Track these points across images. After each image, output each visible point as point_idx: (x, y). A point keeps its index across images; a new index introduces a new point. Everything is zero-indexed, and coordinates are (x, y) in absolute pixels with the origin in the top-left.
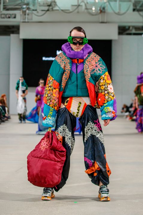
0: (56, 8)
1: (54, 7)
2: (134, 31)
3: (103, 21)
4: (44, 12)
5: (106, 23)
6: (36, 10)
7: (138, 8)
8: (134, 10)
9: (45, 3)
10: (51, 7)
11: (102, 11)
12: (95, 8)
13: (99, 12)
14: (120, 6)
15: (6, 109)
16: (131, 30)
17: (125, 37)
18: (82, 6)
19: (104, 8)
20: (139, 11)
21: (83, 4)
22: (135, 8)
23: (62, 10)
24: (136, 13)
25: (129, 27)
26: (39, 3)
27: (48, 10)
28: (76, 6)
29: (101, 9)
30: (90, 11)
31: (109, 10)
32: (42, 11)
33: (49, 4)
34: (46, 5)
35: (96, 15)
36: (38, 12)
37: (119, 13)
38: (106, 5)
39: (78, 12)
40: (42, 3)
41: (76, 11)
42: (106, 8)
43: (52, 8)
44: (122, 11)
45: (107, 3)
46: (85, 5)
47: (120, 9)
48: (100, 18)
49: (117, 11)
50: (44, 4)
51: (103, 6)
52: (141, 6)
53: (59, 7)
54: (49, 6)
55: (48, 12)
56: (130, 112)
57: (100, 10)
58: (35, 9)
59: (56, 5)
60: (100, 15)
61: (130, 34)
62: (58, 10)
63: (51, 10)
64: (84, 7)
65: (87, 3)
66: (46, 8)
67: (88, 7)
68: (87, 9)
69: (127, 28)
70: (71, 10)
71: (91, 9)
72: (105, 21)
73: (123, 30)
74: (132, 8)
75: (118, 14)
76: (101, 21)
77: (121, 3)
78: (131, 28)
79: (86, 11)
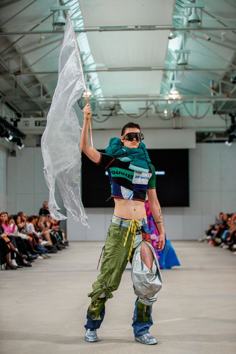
0: (121, 112)
1: (119, 111)
2: (215, 138)
3: (177, 126)
4: (106, 117)
5: (181, 128)
6: (96, 115)
7: (219, 109)
8: (214, 112)
9: (107, 106)
10: (114, 111)
11: (176, 114)
12: (167, 111)
13: (172, 115)
14: (197, 108)
15: (63, 234)
16: (212, 137)
17: (204, 146)
18: (151, 109)
19: (178, 111)
20: (220, 113)
21: (152, 107)
22: (216, 110)
23: (128, 115)
24: (217, 116)
25: (209, 133)
26: (100, 107)
27: (111, 115)
28: (144, 109)
29: (175, 112)
30: (162, 115)
31: (184, 113)
32: (104, 115)
33: (112, 107)
34: (109, 109)
35: (168, 119)
36: (98, 117)
37: (196, 116)
38: (180, 107)
39: (147, 116)
40: (103, 107)
41: (145, 115)
42: (181, 111)
43: (116, 113)
44: (201, 114)
45: (182, 105)
46: (156, 107)
47: (197, 112)
48: (174, 123)
49: (194, 114)
50: (105, 107)
51: (176, 109)
52: (223, 108)
53: (124, 111)
54: (112, 109)
55: (111, 117)
56: (212, 235)
57: (173, 113)
58: (95, 113)
59: (120, 108)
60: (174, 120)
61: (210, 142)
62: (123, 115)
63: (114, 114)
64: (154, 110)
65: (158, 105)
66: (108, 113)
67: (159, 110)
68: (157, 112)
69: (206, 134)
70: (138, 115)
71: (163, 112)
72: (180, 127)
73: (202, 137)
74: (211, 110)
75: (196, 118)
76: (174, 126)
77: (199, 104)
78: (211, 134)
79: (156, 114)
